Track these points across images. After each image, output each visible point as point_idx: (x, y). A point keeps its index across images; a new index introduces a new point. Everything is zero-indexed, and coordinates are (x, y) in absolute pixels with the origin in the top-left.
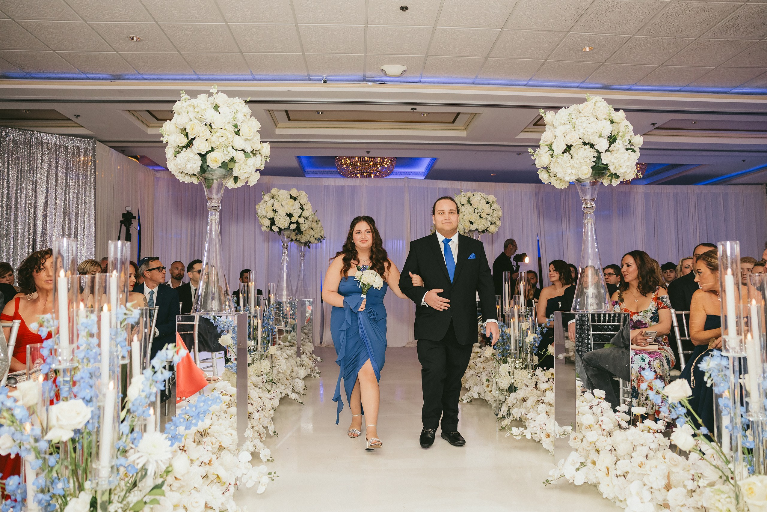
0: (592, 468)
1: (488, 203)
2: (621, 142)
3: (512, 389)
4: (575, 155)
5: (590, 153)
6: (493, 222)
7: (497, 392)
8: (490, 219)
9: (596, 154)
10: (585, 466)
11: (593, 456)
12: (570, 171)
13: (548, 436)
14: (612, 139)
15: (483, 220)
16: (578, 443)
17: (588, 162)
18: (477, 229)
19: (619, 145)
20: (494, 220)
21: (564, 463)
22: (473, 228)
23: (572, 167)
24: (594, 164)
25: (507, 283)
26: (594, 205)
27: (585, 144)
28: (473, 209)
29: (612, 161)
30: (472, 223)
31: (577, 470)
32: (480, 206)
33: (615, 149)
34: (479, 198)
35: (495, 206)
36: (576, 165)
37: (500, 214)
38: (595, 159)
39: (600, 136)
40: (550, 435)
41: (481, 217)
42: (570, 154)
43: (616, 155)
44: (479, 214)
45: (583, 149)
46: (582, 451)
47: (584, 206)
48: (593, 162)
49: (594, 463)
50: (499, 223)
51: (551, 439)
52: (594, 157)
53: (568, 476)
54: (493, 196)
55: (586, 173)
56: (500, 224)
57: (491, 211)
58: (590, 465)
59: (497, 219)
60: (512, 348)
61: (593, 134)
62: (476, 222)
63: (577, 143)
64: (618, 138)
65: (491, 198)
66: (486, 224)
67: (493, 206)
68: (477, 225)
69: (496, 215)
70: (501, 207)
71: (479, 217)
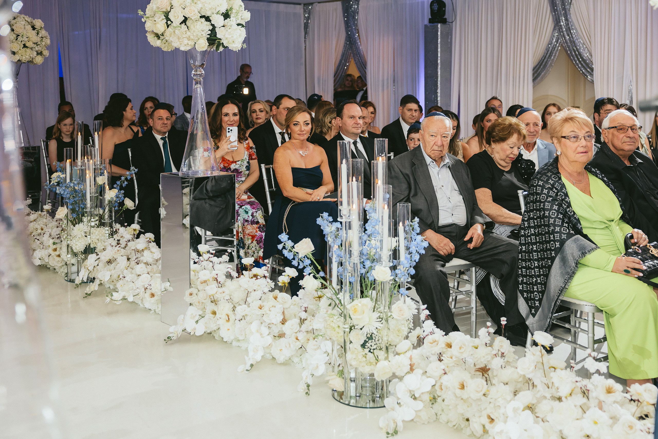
0: (212, 318)
1: (34, 28)
2: (234, 19)
3: (88, 250)
4: (191, 27)
5: (207, 27)
6: (39, 52)
7: (69, 256)
8: (37, 49)
9: (211, 28)
10: (203, 317)
11: (212, 307)
12: (186, 41)
13: (153, 295)
14: (226, 16)
15: (28, 50)
16: (194, 298)
17: (204, 35)
19: (232, 21)
21: (184, 318)
23: (189, 39)
24: (209, 36)
25: (79, 134)
26: (203, 72)
27: (201, 17)
28: (15, 36)
29: (227, 36)
31: (197, 322)
32: (25, 32)
33: (229, 24)
34: (23, 23)
35: (43, 33)
36: (192, 37)
37: (48, 41)
38: (210, 32)
39: (218, 13)
40: (155, 294)
41: (25, 46)
42: (186, 24)
43: (229, 31)
44: (23, 43)
45: (199, 23)
46: (197, 304)
47: (193, 72)
48: (208, 35)
49: (214, 313)
50: (46, 53)
51: (156, 297)
52: (209, 30)
53: (189, 330)
54: (40, 20)
55: (203, 45)
56: (48, 54)
57: (38, 39)
58: (209, 315)
59: (45, 48)
60: (89, 205)
61: (210, 9)
63: (196, 17)
64: (232, 16)
65: (39, 23)
66: (32, 56)
67: (40, 33)
68: (20, 56)
69: (44, 43)
70: (49, 35)
71: (23, 46)
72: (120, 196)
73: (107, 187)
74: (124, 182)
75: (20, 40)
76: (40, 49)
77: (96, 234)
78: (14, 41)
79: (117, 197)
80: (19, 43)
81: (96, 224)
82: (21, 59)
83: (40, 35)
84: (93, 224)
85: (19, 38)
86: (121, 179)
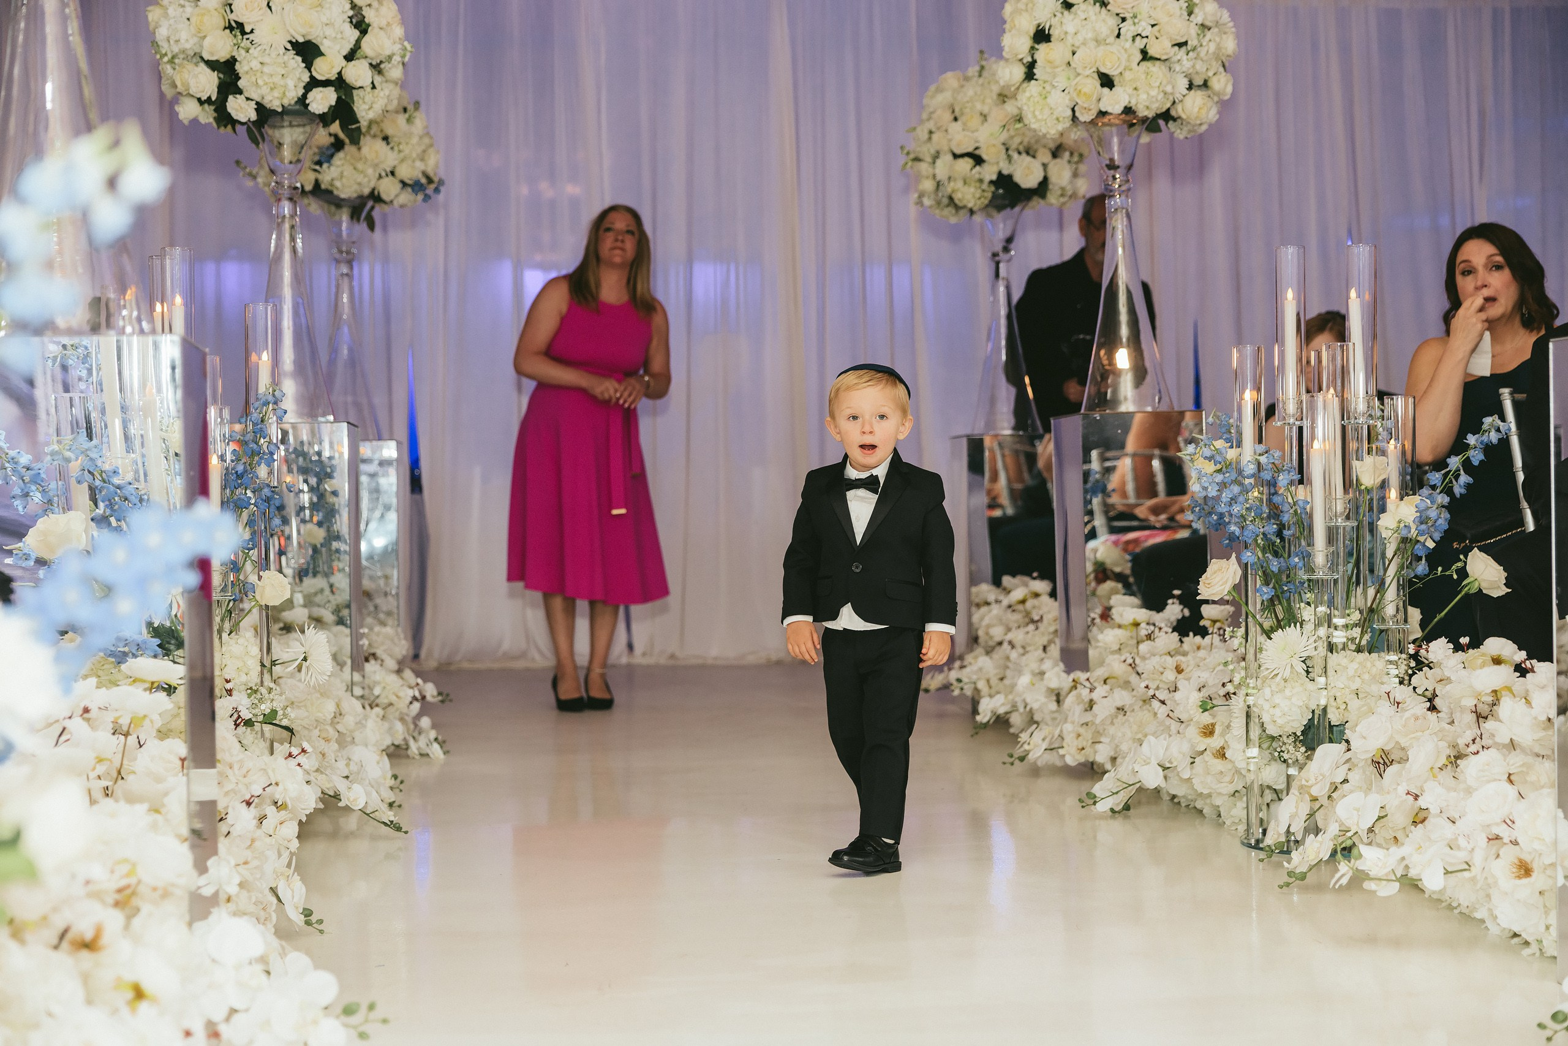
3: (1319, 731)
6: (1198, 81)
7: (1254, 751)
8: (1186, 65)
13: (1524, 869)
15: (1154, 69)
18: (1128, 110)
20: (1202, 69)
22: (1114, 102)
28: (1113, 22)
30: (1107, 81)
37: (1230, 45)
40: (1535, 865)
41: (1145, 55)
44: (1140, 43)
50: (1222, 84)
56: (1229, 89)
57: (1191, 33)
59: (1216, 66)
62: (1128, 75)
66: (1169, 89)
67: (1196, 10)
68: (1130, 91)
69: (1212, 47)
70: (1233, 17)
71: (1139, 57)
72: (1433, 514)
73: (1393, 494)
74: (1457, 477)
75: (1130, 35)
76: (1200, 66)
77: (1351, 672)
78: (1112, 39)
79: (1423, 520)
80: (1128, 44)
81: (1353, 640)
82: (1133, 104)
83: (1198, 18)
84: (1339, 637)
85: (1128, 29)
86: (1447, 465)
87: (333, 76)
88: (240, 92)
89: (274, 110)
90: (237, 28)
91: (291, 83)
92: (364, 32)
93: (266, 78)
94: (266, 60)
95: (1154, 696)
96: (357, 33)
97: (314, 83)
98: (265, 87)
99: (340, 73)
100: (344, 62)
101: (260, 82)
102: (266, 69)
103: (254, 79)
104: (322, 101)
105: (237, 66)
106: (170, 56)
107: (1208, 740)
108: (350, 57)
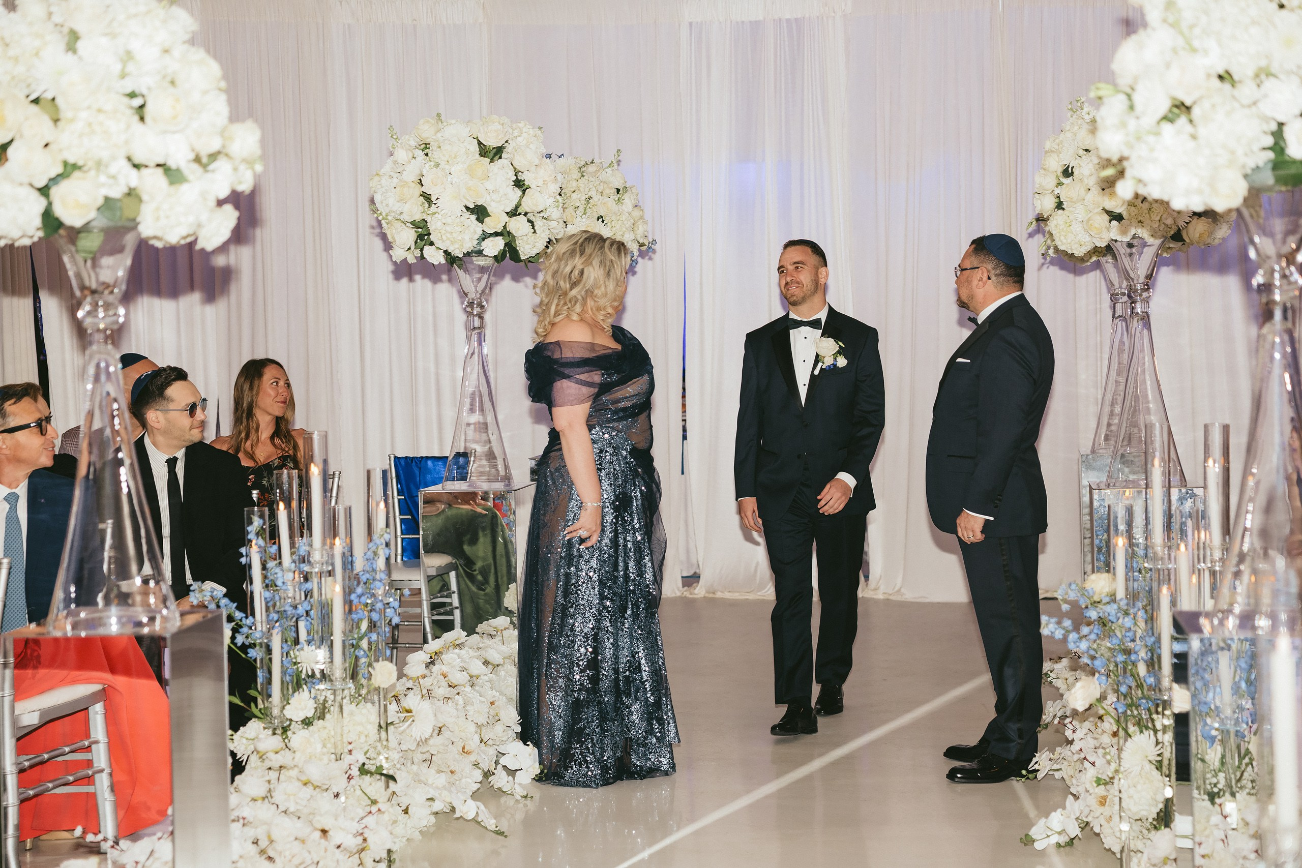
22: (1124, 235)
30: (1115, 217)
62: (1133, 211)
68: (1136, 224)
82: (1140, 236)
87: (499, 229)
88: (432, 244)
89: (457, 257)
90: (427, 197)
91: (467, 237)
92: (524, 192)
93: (448, 235)
94: (449, 220)
95: (1085, 758)
96: (519, 193)
97: (485, 236)
98: (448, 241)
99: (505, 227)
100: (507, 218)
101: (444, 237)
102: (448, 229)
103: (439, 235)
104: (494, 247)
105: (429, 225)
106: (384, 214)
107: (1101, 809)
108: (513, 213)
